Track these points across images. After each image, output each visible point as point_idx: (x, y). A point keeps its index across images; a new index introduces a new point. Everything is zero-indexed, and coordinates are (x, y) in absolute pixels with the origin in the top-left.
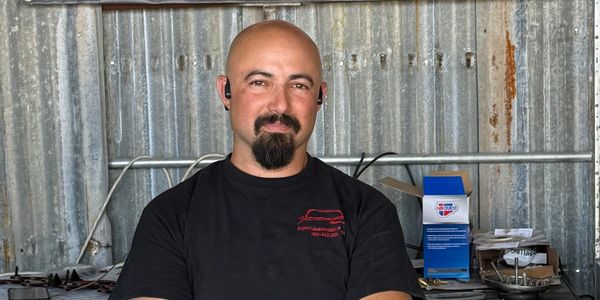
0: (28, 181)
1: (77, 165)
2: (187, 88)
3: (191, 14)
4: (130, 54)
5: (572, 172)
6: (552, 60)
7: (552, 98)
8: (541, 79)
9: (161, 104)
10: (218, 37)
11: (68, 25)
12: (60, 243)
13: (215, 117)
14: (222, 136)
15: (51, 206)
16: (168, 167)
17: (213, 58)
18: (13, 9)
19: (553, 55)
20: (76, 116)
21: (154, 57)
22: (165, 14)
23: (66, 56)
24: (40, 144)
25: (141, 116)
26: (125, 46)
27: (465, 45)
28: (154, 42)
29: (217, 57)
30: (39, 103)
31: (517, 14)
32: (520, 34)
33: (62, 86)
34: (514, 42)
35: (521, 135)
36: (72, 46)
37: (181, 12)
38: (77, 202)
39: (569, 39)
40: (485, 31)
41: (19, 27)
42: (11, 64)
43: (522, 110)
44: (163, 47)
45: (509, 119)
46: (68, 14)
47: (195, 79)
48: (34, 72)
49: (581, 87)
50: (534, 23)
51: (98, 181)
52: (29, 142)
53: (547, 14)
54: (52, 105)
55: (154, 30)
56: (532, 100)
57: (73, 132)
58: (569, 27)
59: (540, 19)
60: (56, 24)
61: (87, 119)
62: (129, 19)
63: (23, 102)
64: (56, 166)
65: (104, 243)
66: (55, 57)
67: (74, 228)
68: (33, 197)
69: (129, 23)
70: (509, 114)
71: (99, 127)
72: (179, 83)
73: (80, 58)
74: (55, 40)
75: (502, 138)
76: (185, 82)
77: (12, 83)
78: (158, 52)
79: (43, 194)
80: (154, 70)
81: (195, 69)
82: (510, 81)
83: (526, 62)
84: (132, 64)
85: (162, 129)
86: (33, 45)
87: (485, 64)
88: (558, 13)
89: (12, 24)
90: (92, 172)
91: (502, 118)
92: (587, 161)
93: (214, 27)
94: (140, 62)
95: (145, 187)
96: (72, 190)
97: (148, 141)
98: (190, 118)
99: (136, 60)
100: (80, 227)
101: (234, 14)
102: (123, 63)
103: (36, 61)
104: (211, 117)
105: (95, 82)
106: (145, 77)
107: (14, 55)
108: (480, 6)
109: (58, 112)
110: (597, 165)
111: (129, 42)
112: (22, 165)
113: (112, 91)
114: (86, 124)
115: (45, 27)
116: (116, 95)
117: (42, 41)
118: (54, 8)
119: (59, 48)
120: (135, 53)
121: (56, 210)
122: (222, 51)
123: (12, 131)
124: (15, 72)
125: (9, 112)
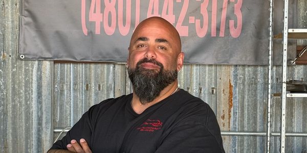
0: (17, 137)
1: (39, 131)
2: (89, 98)
3: (93, 66)
4: (64, 82)
5: (256, 140)
6: (248, 92)
7: (248, 108)
8: (244, 100)
9: (77, 105)
10: (104, 76)
11: (38, 69)
15: (27, 148)
17: (101, 85)
18: (14, 61)
19: (249, 90)
20: (40, 109)
21: (75, 84)
22: (81, 66)
23: (36, 82)
24: (23, 121)
25: (68, 110)
26: (62, 79)
27: (211, 84)
28: (75, 78)
29: (103, 85)
30: (23, 103)
31: (234, 72)
32: (235, 81)
33: (34, 96)
34: (232, 84)
35: (234, 124)
36: (40, 78)
37: (88, 65)
38: (38, 147)
39: (256, 84)
40: (220, 79)
41: (16, 69)
42: (12, 85)
43: (235, 113)
44: (79, 81)
45: (230, 117)
46: (39, 64)
47: (93, 95)
48: (22, 89)
49: (260, 104)
50: (241, 76)
51: (48, 138)
52: (18, 121)
53: (247, 73)
54: (29, 104)
55: (76, 72)
56: (240, 109)
57: (38, 116)
58: (256, 79)
59: (244, 75)
60: (33, 68)
61: (45, 110)
62: (64, 67)
63: (16, 102)
64: (29, 131)
66: (32, 83)
68: (19, 144)
69: (64, 69)
70: (229, 115)
71: (50, 114)
72: (86, 96)
73: (43, 83)
74: (32, 75)
75: (227, 125)
76: (88, 95)
77: (12, 93)
78: (77, 82)
79: (23, 143)
80: (75, 90)
81: (93, 90)
82: (230, 101)
83: (237, 93)
84: (65, 87)
85: (77, 116)
86: (22, 77)
87: (220, 93)
88: (251, 73)
89: (13, 67)
90: (46, 134)
91: (227, 116)
92: (263, 136)
93: (102, 72)
94: (68, 86)
96: (36, 141)
97: (70, 121)
99: (67, 85)
101: (112, 67)
102: (61, 86)
103: (24, 84)
105: (49, 94)
106: (71, 93)
107: (14, 81)
108: (218, 68)
109: (32, 107)
110: (269, 138)
111: (64, 77)
112: (15, 130)
113: (56, 99)
114: (44, 112)
115: (28, 69)
116: (57, 101)
117: (26, 75)
118: (32, 61)
119: (33, 79)
120: (67, 82)
121: (29, 150)
122: (105, 83)
123: (11, 115)
124: (14, 89)
125: (10, 106)
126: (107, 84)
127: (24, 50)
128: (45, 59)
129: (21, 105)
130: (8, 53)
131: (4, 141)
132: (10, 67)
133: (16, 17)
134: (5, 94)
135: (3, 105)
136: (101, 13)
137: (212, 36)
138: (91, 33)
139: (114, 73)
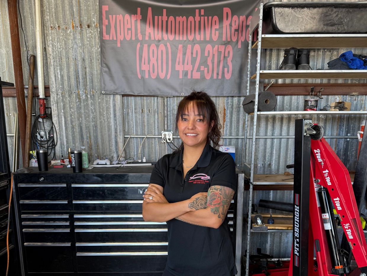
0: (103, 140)
1: (116, 137)
2: (144, 118)
3: (145, 98)
5: (238, 141)
6: (235, 113)
7: (234, 122)
8: (232, 118)
9: (137, 122)
10: (152, 104)
11: (113, 100)
12: (112, 156)
14: (152, 130)
15: (110, 147)
16: (139, 138)
17: (150, 110)
18: (99, 95)
19: (235, 111)
20: (116, 124)
21: (135, 109)
22: (138, 98)
23: (113, 108)
24: (107, 131)
25: (132, 124)
26: (128, 106)
28: (135, 105)
30: (106, 120)
31: (227, 101)
32: (227, 106)
33: (112, 116)
34: (226, 108)
35: (226, 132)
36: (114, 106)
37: (142, 97)
38: (116, 146)
39: (239, 108)
40: (219, 105)
41: (101, 100)
42: (99, 109)
43: (227, 125)
44: (137, 107)
45: (224, 128)
46: (113, 97)
47: (146, 115)
48: (105, 112)
49: (241, 120)
51: (121, 141)
52: (104, 131)
53: (234, 101)
54: (109, 121)
55: (135, 102)
56: (229, 123)
57: (115, 128)
58: (239, 105)
59: (232, 102)
60: (110, 99)
61: (119, 124)
63: (102, 120)
64: (111, 137)
65: (123, 156)
66: (110, 108)
67: (115, 152)
68: (105, 144)
69: (129, 100)
70: (224, 126)
71: (121, 127)
72: (142, 116)
73: (116, 109)
74: (110, 103)
77: (99, 114)
79: (108, 144)
80: (135, 113)
81: (146, 112)
82: (224, 118)
83: (228, 113)
84: (130, 111)
85: (137, 128)
86: (104, 105)
88: (237, 101)
89: (99, 99)
90: (120, 138)
92: (242, 138)
93: (151, 102)
95: (133, 143)
96: (115, 143)
97: (134, 131)
98: (144, 125)
99: (131, 110)
101: (156, 98)
102: (127, 110)
103: (105, 109)
104: (150, 125)
105: (120, 115)
106: (133, 114)
107: (99, 107)
108: (218, 98)
109: (111, 123)
110: (245, 139)
111: (129, 105)
112: (102, 136)
113: (125, 118)
114: (118, 126)
115: (108, 100)
116: (126, 119)
117: (106, 104)
118: (110, 95)
119: (111, 106)
120: (130, 108)
121: (111, 148)
122: (153, 108)
123: (99, 127)
124: (100, 112)
125: (98, 122)
126: (153, 109)
127: (104, 88)
128: (117, 94)
129: (105, 121)
130: (95, 90)
131: (96, 142)
132: (97, 99)
133: (98, 68)
134: (95, 115)
135: (95, 122)
136: (148, 64)
137: (214, 78)
138: (142, 77)
139: (157, 102)
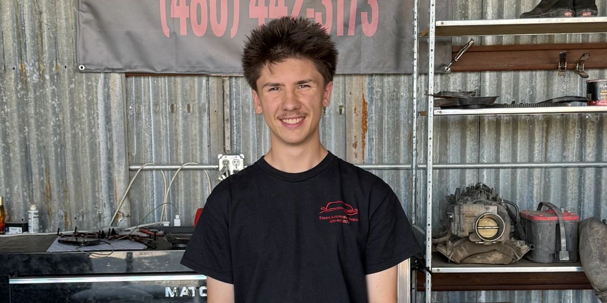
0: (80, 177)
1: (109, 168)
2: (175, 123)
3: (179, 80)
4: (141, 102)
5: (398, 176)
6: (388, 111)
7: (388, 132)
8: (382, 122)
9: (160, 132)
10: (194, 92)
11: (104, 84)
12: (99, 214)
13: (193, 140)
14: (196, 152)
15: (94, 191)
16: (164, 170)
17: (191, 106)
18: (71, 74)
19: (389, 108)
20: (109, 139)
21: (156, 104)
22: (163, 79)
23: (103, 103)
24: (88, 155)
25: (147, 139)
26: (138, 97)
27: (338, 101)
28: (156, 95)
29: (193, 106)
30: (87, 131)
31: (369, 84)
32: (370, 96)
33: (101, 121)
34: (367, 100)
35: (370, 154)
36: (107, 97)
37: (173, 78)
38: (109, 190)
39: (398, 99)
40: (350, 93)
41: (75, 85)
42: (70, 107)
43: (371, 139)
44: (161, 99)
45: (364, 145)
46: (105, 78)
47: (180, 118)
48: (84, 112)
49: (405, 127)
50: (378, 90)
51: (122, 178)
52: (80, 154)
53: (386, 85)
54: (95, 132)
55: (156, 88)
56: (377, 134)
57: (107, 148)
58: (398, 92)
59: (382, 87)
60: (97, 83)
61: (116, 140)
62: (140, 81)
63: (77, 130)
64: (97, 168)
65: (126, 214)
66: (97, 103)
67: (107, 206)
68: (83, 186)
69: (141, 85)
70: (363, 142)
71: (123, 145)
72: (171, 121)
73: (112, 104)
74: (97, 93)
75: (360, 155)
76: (174, 120)
77: (70, 118)
78: (158, 102)
79: (89, 185)
80: (156, 112)
81: (181, 112)
82: (364, 122)
83: (374, 112)
84: (142, 108)
85: (160, 148)
86: (83, 96)
87: (350, 112)
88: (392, 84)
89: (71, 83)
90: (119, 172)
91: (359, 144)
92: (407, 169)
93: (192, 87)
94: (147, 107)
95: (150, 182)
96: (106, 183)
97: (152, 154)
98: (177, 141)
99: (145, 106)
100: (111, 205)
101: (204, 80)
102: (137, 108)
103: (85, 105)
104: (190, 141)
105: (121, 118)
106: (150, 116)
107: (72, 101)
108: (347, 78)
109: (99, 136)
110: (414, 171)
111: (141, 95)
112: (76, 167)
113: (131, 124)
114: (115, 143)
115: (91, 85)
116: (133, 127)
117: (88, 93)
118: (97, 74)
119: (99, 98)
120: (144, 102)
121: (97, 194)
122: (197, 102)
123: (71, 147)
124: (73, 112)
125: (68, 135)
126: (199, 103)
127: (84, 59)
128: (114, 70)
129: (83, 135)
130: (62, 63)
131: (63, 182)
132: (67, 82)
133: (71, 14)
134: (61, 119)
135: (60, 134)
136: (187, 5)
137: (338, 35)
138: (173, 34)
139: (208, 88)
